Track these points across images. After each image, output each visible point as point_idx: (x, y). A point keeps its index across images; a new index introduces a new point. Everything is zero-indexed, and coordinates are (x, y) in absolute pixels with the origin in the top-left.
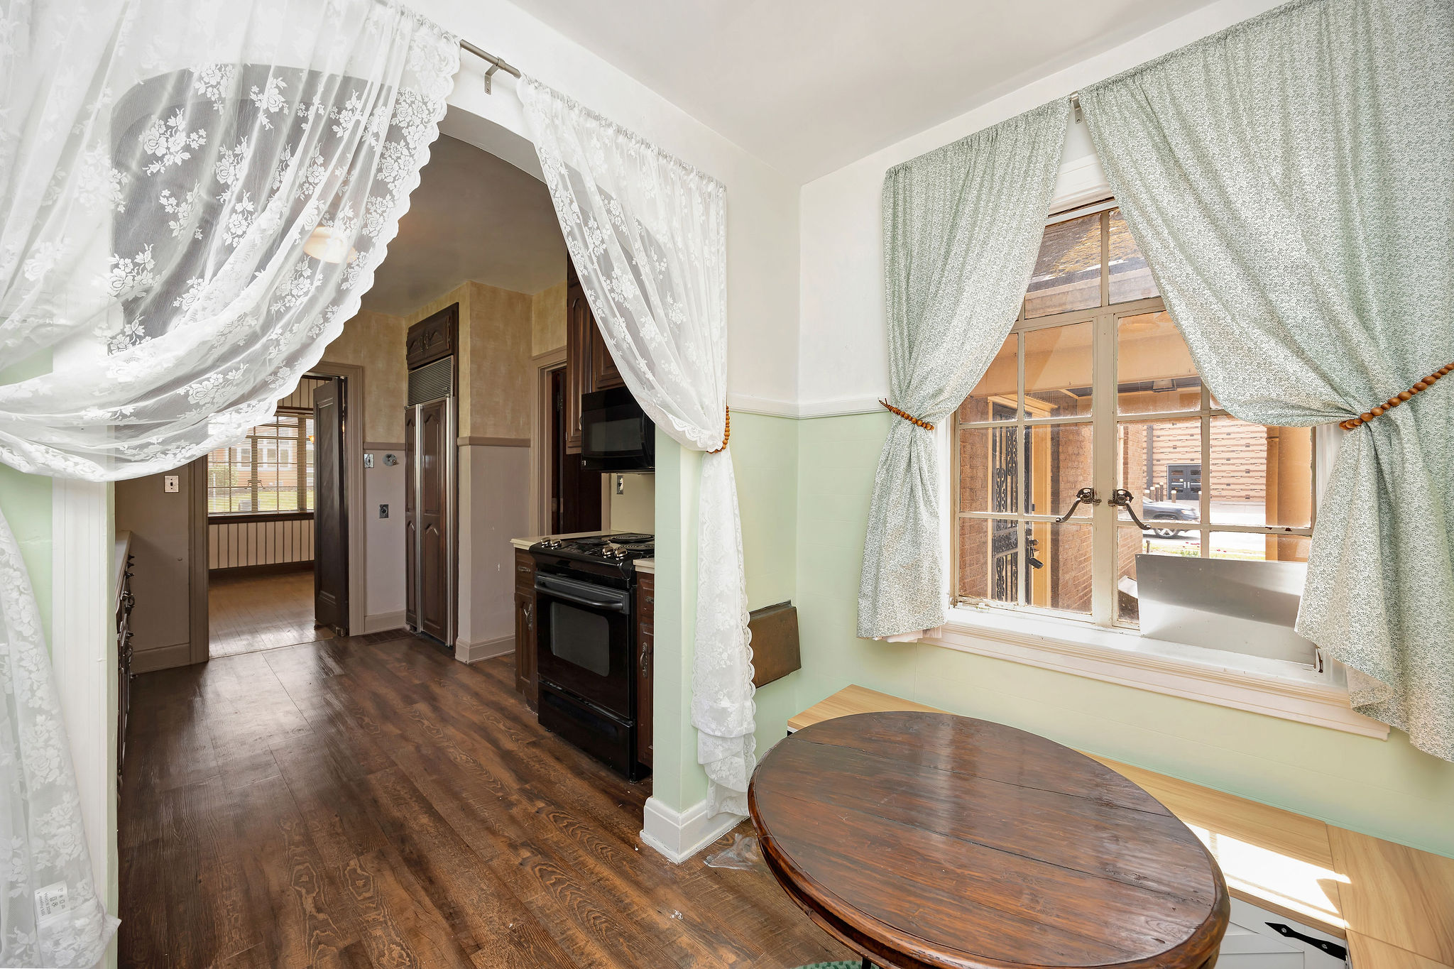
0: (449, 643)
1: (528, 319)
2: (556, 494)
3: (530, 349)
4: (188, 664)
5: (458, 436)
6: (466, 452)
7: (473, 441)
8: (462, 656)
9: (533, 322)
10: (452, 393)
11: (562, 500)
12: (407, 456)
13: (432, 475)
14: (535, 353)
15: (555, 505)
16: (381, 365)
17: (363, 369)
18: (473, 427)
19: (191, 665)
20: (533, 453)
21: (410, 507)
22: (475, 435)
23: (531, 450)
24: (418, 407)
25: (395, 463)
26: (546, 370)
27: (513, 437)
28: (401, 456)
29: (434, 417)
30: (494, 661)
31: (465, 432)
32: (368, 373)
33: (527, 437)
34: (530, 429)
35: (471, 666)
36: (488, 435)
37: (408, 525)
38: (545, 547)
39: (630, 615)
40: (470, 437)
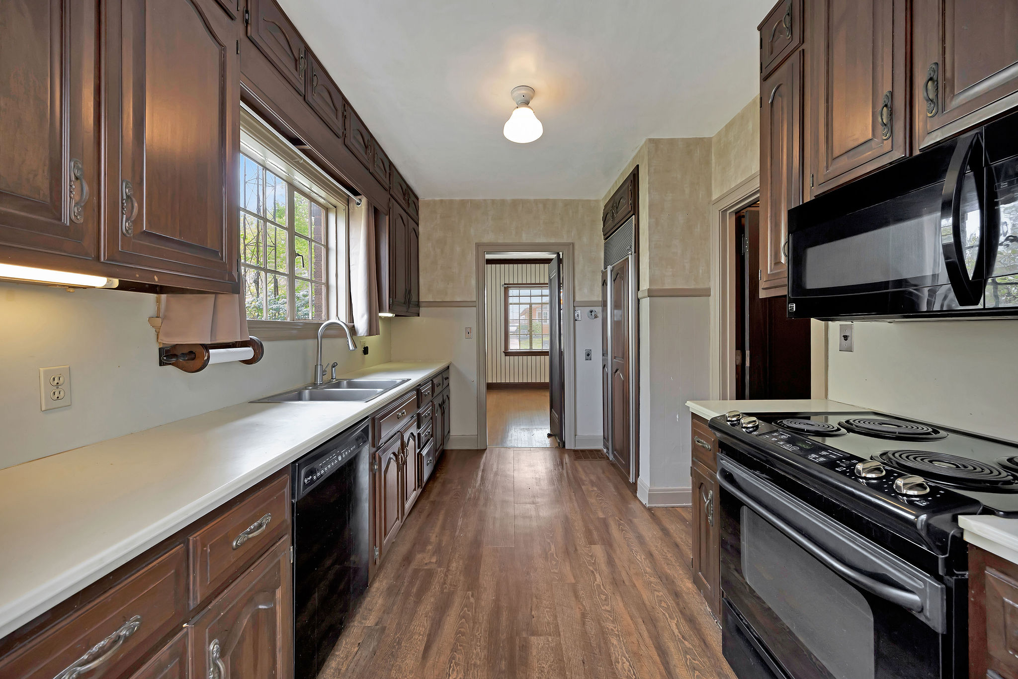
0: (631, 479)
1: (708, 163)
2: (740, 345)
3: (709, 193)
4: (476, 448)
5: (639, 290)
6: (645, 303)
7: (651, 294)
8: (643, 495)
9: (713, 165)
10: (633, 251)
11: (748, 352)
12: (603, 311)
13: (619, 326)
14: (715, 196)
15: (739, 358)
16: (585, 240)
17: (573, 244)
18: (651, 281)
19: (478, 450)
20: (714, 300)
21: (605, 354)
22: (655, 287)
23: (711, 298)
24: (609, 268)
25: (596, 317)
26: (728, 212)
27: (692, 287)
28: (598, 310)
29: (620, 275)
30: (671, 511)
31: (645, 285)
32: (576, 247)
33: (706, 286)
34: (709, 278)
35: (650, 509)
36: (667, 287)
37: (604, 367)
38: (733, 425)
39: (947, 637)
40: (649, 290)
